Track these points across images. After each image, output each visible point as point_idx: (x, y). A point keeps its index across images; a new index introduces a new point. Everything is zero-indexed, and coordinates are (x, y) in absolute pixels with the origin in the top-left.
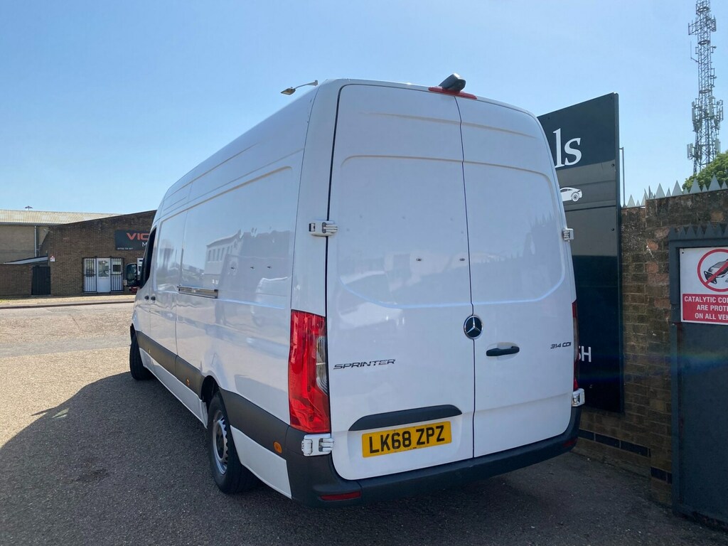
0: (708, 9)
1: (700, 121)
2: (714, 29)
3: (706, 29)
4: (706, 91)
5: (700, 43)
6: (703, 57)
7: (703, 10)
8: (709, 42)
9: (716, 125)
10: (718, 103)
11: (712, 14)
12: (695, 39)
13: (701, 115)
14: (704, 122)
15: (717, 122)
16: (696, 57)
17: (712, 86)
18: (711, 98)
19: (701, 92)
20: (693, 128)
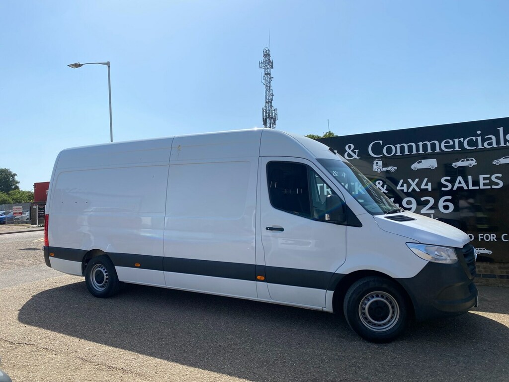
0: (269, 55)
1: (266, 119)
2: (272, 68)
3: (268, 66)
4: (269, 102)
5: (265, 74)
6: (267, 82)
7: (267, 55)
8: (270, 74)
9: (274, 122)
10: (275, 110)
11: (272, 58)
12: (263, 71)
13: (266, 116)
14: (268, 120)
15: (275, 121)
16: (264, 81)
17: (272, 100)
18: (272, 107)
19: (266, 102)
20: (263, 123)
